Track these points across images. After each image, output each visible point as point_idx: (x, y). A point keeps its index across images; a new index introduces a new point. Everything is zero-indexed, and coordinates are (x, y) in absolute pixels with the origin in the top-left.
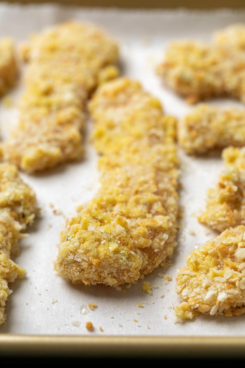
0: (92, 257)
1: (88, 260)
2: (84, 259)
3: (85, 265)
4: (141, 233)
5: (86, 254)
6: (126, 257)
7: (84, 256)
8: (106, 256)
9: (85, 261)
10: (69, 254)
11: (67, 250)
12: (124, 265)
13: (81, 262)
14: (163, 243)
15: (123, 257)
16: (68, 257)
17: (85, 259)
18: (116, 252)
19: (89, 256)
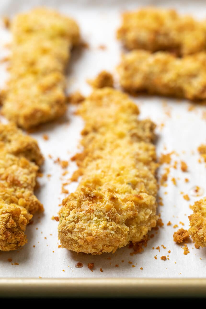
0: (86, 234)
1: (83, 237)
2: (79, 236)
3: (81, 242)
4: (130, 207)
5: (81, 232)
6: (114, 231)
7: (80, 234)
8: (98, 233)
9: (81, 238)
10: (67, 233)
11: (65, 230)
12: (114, 239)
13: (78, 240)
14: (147, 217)
15: (112, 232)
16: (66, 236)
17: (81, 236)
18: (105, 228)
19: (84, 234)
